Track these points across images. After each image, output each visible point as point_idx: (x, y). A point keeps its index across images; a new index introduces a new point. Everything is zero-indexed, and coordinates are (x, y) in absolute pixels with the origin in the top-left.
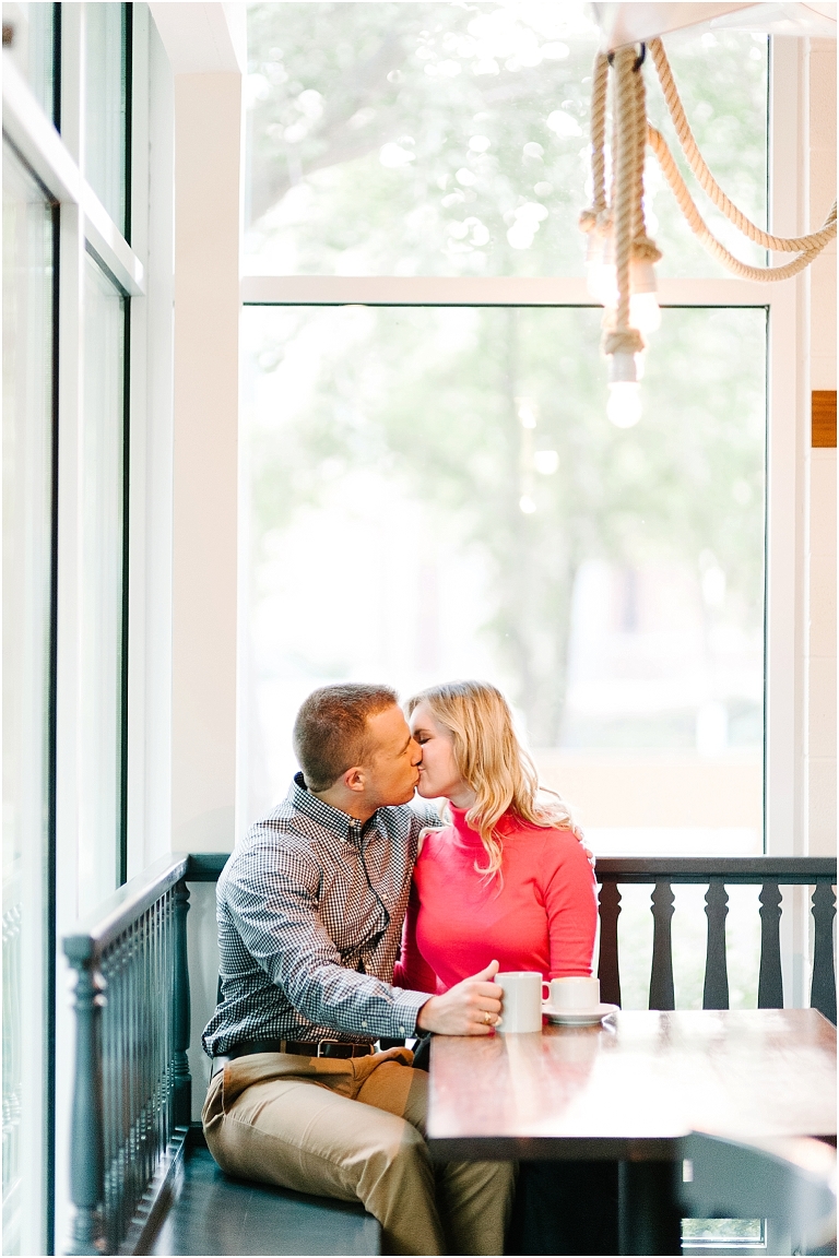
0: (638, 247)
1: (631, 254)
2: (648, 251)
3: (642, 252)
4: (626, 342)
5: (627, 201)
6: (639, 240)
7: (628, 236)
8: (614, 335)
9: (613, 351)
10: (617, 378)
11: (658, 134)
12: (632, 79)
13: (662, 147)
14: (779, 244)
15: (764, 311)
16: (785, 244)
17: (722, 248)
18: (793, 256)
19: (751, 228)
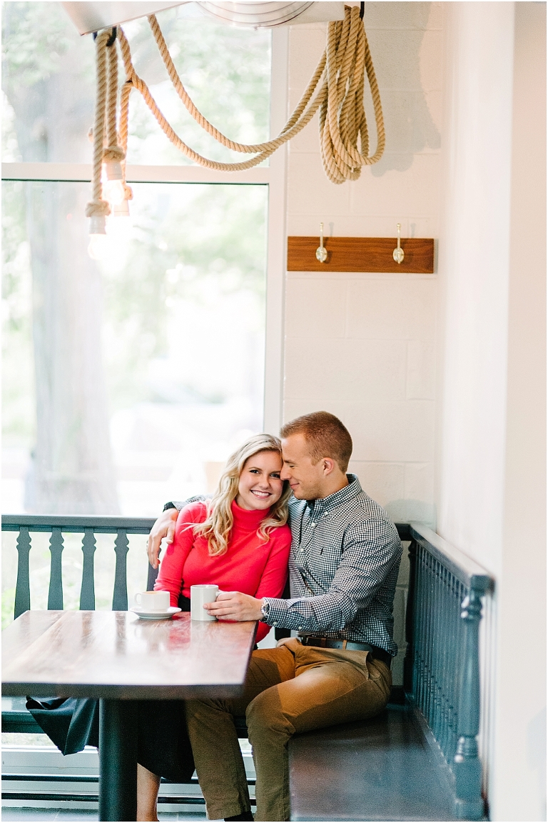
0: (109, 152)
1: (103, 156)
2: (116, 155)
3: (112, 155)
4: (98, 209)
5: (102, 124)
6: (110, 149)
7: (101, 146)
8: (91, 205)
9: (90, 215)
10: (92, 232)
11: (142, 83)
12: (107, 51)
13: (145, 91)
14: (242, 149)
15: (267, 186)
16: (247, 149)
17: (191, 151)
18: (254, 155)
19: (223, 139)
